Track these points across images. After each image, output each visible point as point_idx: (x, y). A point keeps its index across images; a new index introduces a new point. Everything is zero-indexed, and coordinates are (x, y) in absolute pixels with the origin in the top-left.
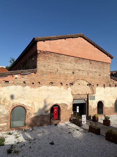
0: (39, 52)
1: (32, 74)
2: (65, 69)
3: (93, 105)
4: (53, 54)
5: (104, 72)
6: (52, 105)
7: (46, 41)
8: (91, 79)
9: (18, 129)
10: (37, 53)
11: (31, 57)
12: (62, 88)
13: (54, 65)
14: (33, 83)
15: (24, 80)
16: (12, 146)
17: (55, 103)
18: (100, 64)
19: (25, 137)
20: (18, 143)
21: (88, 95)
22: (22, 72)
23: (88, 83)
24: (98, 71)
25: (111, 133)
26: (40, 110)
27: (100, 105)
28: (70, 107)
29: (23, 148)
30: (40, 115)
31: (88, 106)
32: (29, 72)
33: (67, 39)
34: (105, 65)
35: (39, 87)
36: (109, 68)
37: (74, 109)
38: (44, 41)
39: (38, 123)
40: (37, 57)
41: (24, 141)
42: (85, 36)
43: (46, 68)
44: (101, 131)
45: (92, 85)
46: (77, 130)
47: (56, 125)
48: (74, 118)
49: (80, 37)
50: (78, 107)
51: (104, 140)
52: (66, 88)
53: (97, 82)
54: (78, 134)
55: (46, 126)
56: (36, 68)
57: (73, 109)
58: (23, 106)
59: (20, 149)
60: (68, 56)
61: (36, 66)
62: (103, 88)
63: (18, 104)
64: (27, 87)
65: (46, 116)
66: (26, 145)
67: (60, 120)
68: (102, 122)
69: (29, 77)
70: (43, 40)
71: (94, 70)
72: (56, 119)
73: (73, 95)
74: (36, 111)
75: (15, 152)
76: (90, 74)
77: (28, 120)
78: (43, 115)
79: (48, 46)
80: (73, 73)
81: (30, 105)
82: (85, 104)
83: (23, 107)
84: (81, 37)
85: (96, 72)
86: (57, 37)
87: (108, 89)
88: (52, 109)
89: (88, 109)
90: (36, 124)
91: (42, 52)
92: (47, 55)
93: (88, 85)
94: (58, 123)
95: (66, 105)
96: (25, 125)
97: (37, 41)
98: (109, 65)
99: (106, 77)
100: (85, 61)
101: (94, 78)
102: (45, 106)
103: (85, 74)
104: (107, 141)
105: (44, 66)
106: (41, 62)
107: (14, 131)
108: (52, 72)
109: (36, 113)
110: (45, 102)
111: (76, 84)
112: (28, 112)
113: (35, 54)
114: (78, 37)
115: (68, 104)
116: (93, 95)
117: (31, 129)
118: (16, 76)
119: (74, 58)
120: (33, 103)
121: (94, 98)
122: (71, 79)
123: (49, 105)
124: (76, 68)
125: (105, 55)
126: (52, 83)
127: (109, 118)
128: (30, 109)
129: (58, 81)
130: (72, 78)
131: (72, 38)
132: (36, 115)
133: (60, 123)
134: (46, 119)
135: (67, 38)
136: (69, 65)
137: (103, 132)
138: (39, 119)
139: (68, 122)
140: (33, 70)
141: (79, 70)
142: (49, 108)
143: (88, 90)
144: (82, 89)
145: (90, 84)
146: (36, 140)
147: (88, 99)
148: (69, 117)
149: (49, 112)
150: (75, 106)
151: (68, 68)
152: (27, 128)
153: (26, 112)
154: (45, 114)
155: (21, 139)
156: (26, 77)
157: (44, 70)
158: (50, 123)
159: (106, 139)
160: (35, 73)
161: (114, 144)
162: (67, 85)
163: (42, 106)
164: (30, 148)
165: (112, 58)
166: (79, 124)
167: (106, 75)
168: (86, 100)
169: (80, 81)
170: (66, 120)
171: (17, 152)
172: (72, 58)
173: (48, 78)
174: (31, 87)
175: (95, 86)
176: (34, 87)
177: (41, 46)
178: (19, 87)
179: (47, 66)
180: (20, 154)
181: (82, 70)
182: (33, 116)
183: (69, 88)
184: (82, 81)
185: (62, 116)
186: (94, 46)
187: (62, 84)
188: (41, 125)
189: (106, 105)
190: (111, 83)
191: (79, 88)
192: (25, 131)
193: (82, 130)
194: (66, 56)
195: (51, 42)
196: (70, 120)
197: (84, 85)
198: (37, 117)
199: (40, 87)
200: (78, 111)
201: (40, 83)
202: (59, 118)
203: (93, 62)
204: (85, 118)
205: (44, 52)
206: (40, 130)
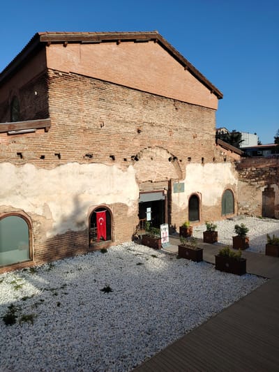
0: (51, 74)
1: (38, 132)
2: (118, 122)
3: (180, 202)
4: (88, 81)
5: (203, 130)
6: (92, 209)
7: (70, 46)
8: (178, 147)
9: (16, 267)
10: (48, 77)
11: (30, 87)
12: (115, 167)
13: (94, 111)
14: (43, 157)
15: (18, 148)
16: (11, 307)
17: (99, 203)
18: (195, 110)
19: (37, 285)
20: (24, 299)
21: (170, 182)
22: (11, 128)
23: (169, 156)
24: (190, 126)
25: (227, 256)
26: (64, 220)
27: (194, 200)
28: (133, 210)
29: (41, 307)
30: (67, 233)
31: (170, 207)
32: (30, 126)
33: (122, 44)
34: (206, 113)
35: (59, 165)
36: (213, 120)
37: (142, 214)
38: (65, 46)
39: (63, 251)
40: (48, 89)
41: (38, 292)
42: (165, 39)
43: (74, 118)
44: (205, 255)
45: (179, 158)
46: (154, 256)
47: (104, 251)
48: (144, 233)
49: (152, 40)
50: (149, 210)
51: (213, 270)
52: (123, 168)
53: (189, 151)
54: (156, 263)
55: (80, 255)
56: (48, 116)
57: (138, 215)
58: (22, 213)
59: (34, 311)
60: (126, 91)
61: (48, 111)
62: (200, 165)
63: (9, 210)
64: (29, 168)
65: (80, 233)
66: (46, 301)
67: (113, 241)
68: (201, 236)
69: (31, 139)
70: (63, 43)
71: (184, 125)
72: (103, 240)
73: (138, 183)
75: (25, 319)
76: (176, 134)
77: (39, 246)
78: (72, 232)
79: (75, 59)
80: (139, 131)
81: (39, 211)
82: (164, 201)
83: (22, 216)
84: (154, 40)
85: (187, 130)
86: (98, 38)
87: (210, 167)
88: (93, 217)
89: (170, 212)
90: (57, 253)
91: (61, 74)
92: (74, 84)
93: (170, 159)
94: (108, 246)
95: (124, 206)
96: (31, 257)
97: (47, 44)
98: (213, 112)
99: (207, 141)
100: (165, 102)
101: (183, 144)
102: (78, 211)
103: (164, 134)
104: (218, 272)
105: (69, 113)
106: (59, 101)
107: (5, 274)
108: (90, 129)
109: (55, 229)
110: (76, 200)
111: (144, 159)
112: (35, 227)
113: (44, 80)
114: (147, 41)
115: (129, 205)
116: (181, 182)
117: (47, 267)
119: (139, 94)
120: (45, 207)
121: (181, 188)
122: (135, 144)
123: (85, 207)
124: (144, 119)
125: (207, 89)
126: (90, 156)
127: (215, 227)
128: (41, 219)
129: (105, 150)
130: (137, 143)
131: (135, 41)
132: (55, 234)
133: (112, 247)
134: (81, 240)
135: (122, 41)
136: (130, 111)
137: (209, 256)
138: (65, 241)
139: (129, 243)
140: (40, 123)
141: (152, 125)
142: (86, 213)
143: (169, 171)
144: (158, 169)
145: (175, 158)
146: (68, 288)
147: (169, 191)
148: (131, 231)
149: (87, 224)
150: (143, 207)
151: (127, 120)
152: (36, 263)
153: (30, 227)
154: (76, 229)
155: (29, 289)
156: (22, 139)
157: (69, 123)
158: (90, 249)
159: (216, 268)
160: (46, 131)
161: (233, 275)
162: (125, 160)
163: (68, 210)
164: (59, 304)
165: (219, 97)
166: (155, 244)
167: (206, 137)
168: (166, 192)
169: (154, 151)
170: (125, 240)
171: (29, 319)
172: (135, 92)
173: (80, 144)
174: (39, 167)
175: (185, 161)
176: (47, 166)
177: (57, 58)
178: (9, 167)
179: (75, 112)
180: (39, 321)
181: (159, 123)
182: (49, 235)
183: (131, 168)
184: (158, 152)
185: (116, 231)
186: (184, 65)
187: (114, 159)
188: (70, 255)
189: (204, 201)
190: (217, 155)
191: (151, 168)
192: (33, 270)
193: (164, 255)
194: (120, 89)
195: (84, 47)
196: (134, 239)
197: (161, 160)
198: (59, 237)
199: (61, 166)
200: (149, 218)
201: (59, 156)
202: (109, 236)
203: (180, 106)
204: (167, 231)
205: (66, 76)
206: (70, 264)
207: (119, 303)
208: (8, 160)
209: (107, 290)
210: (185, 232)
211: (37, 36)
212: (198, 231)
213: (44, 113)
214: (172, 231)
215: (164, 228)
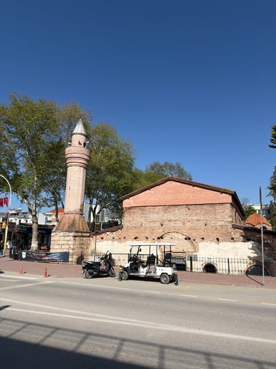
0: (124, 209)
1: (119, 230)
2: (150, 222)
5: (216, 218)
7: (131, 198)
13: (139, 219)
14: (120, 239)
15: (113, 236)
18: (206, 208)
22: (111, 230)
23: (185, 237)
24: (202, 218)
33: (152, 189)
34: (219, 207)
35: (125, 242)
38: (128, 199)
43: (131, 223)
45: (192, 239)
49: (168, 181)
53: (203, 234)
64: (116, 242)
69: (117, 233)
71: (196, 218)
76: (188, 224)
79: (132, 201)
80: (162, 225)
82: (184, 265)
84: (170, 180)
85: (199, 220)
92: (131, 211)
93: (186, 239)
97: (123, 200)
99: (221, 226)
100: (179, 207)
101: (195, 229)
103: (179, 224)
105: (129, 221)
106: (126, 218)
108: (137, 227)
111: (166, 238)
114: (164, 183)
116: (194, 254)
118: (108, 233)
119: (162, 207)
121: (195, 258)
124: (165, 219)
126: (137, 238)
129: (143, 235)
130: (160, 231)
131: (158, 185)
135: (152, 187)
140: (119, 227)
141: (170, 221)
145: (189, 239)
151: (155, 220)
156: (114, 233)
157: (129, 225)
160: (121, 230)
162: (154, 239)
167: (220, 223)
169: (173, 234)
173: (133, 233)
174: (119, 242)
175: (198, 240)
176: (121, 242)
177: (127, 203)
178: (110, 242)
179: (132, 221)
181: (174, 219)
184: (176, 235)
186: (191, 185)
190: (236, 236)
194: (152, 207)
195: (135, 197)
197: (179, 240)
201: (125, 238)
203: (192, 207)
205: (129, 208)
208: (109, 240)
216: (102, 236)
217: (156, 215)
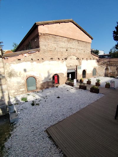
0: (40, 34)
1: (37, 52)
2: (60, 48)
3: (80, 72)
4: (51, 35)
5: (87, 49)
6: (53, 75)
7: (45, 25)
8: (79, 55)
9: (33, 91)
10: (39, 35)
11: (34, 39)
12: (60, 62)
13: (53, 45)
14: (38, 60)
15: (31, 57)
16: (33, 101)
17: (55, 73)
18: (84, 43)
19: (39, 96)
20: (36, 99)
21: (77, 66)
22: (29, 51)
25: (94, 88)
26: (45, 78)
27: (84, 72)
28: (66, 75)
29: (41, 102)
30: (46, 82)
31: (77, 74)
32: (34, 51)
33: (61, 24)
34: (88, 44)
35: (43, 62)
36: (90, 46)
37: (68, 76)
38: (44, 25)
39: (45, 87)
40: (39, 39)
41: (40, 98)
42: (74, 22)
43: (47, 47)
44: (87, 88)
45: (80, 59)
46: (72, 88)
47: (57, 87)
48: (68, 82)
49: (70, 22)
50: (70, 75)
51: (89, 92)
52: (62, 62)
54: (73, 90)
55: (50, 88)
56: (39, 47)
58: (34, 76)
60: (63, 38)
62: (86, 61)
63: (30, 75)
64: (35, 63)
65: (50, 82)
66: (42, 100)
67: (60, 84)
68: (86, 82)
69: (35, 55)
70: (43, 25)
71: (81, 48)
72: (57, 84)
73: (67, 67)
74: (43, 79)
75: (36, 104)
77: (39, 85)
78: (48, 82)
79: (47, 29)
80: (67, 50)
81: (38, 76)
82: (75, 72)
83: (34, 77)
84: (71, 22)
85: (82, 49)
86: (54, 22)
87: (89, 61)
88: (54, 77)
89: (77, 75)
90: (44, 88)
91: (43, 34)
92: (46, 37)
93: (77, 59)
94: (58, 86)
95: (63, 74)
96: (37, 88)
97: (38, 26)
98: (90, 44)
99: (88, 53)
100: (75, 41)
101: (81, 54)
102: (49, 76)
103: (75, 51)
104: (91, 93)
105: (45, 46)
106: (42, 42)
107: (31, 93)
108: (52, 50)
109: (43, 81)
110: (48, 72)
111: (69, 59)
112: (37, 80)
113: (37, 36)
114: (69, 22)
115: (64, 73)
116: (80, 66)
117: (41, 91)
118: (25, 55)
119: (67, 39)
120: (40, 74)
121: (80, 68)
123: (51, 74)
124: (69, 47)
125: (88, 37)
126: (52, 59)
127: (90, 80)
128: (39, 78)
129: (57, 57)
130: (66, 54)
131: (65, 22)
132: (43, 82)
133: (59, 86)
134: (50, 84)
135: (61, 22)
137: (88, 88)
138: (46, 84)
139: (65, 85)
140: (37, 49)
141: (71, 48)
142: (51, 76)
143: (76, 62)
144: (73, 62)
145: (78, 59)
146: (48, 97)
147: (77, 69)
148: (65, 81)
149: (52, 79)
150: (68, 74)
151: (63, 47)
152: (38, 90)
153: (36, 80)
154: (49, 81)
155: (37, 97)
156: (32, 55)
157: (45, 49)
158: (53, 86)
159: (90, 92)
160: (39, 52)
161: (95, 94)
162: (63, 59)
163: (46, 75)
164: (45, 101)
165: (92, 39)
166: (72, 85)
167: (88, 52)
168: (75, 69)
169: (72, 56)
170: (63, 84)
171: (38, 104)
172: (65, 38)
173: (49, 55)
174: (37, 63)
175: (81, 59)
176: (40, 62)
177: (41, 29)
178: (29, 63)
179: (47, 45)
180: (40, 105)
181: (73, 48)
182: (41, 82)
183: (64, 62)
184: (73, 56)
185: (60, 81)
187: (59, 59)
188: (47, 88)
189: (87, 72)
190: (91, 58)
191: (71, 62)
192: (38, 92)
193: (75, 88)
194: (61, 37)
196: (66, 83)
197: (74, 59)
198: (44, 83)
199: (44, 62)
200: (70, 77)
201: (43, 59)
202: (58, 83)
203: (80, 42)
204: (76, 81)
206: (48, 90)
207: (62, 101)
208: (29, 61)
209: (59, 97)
210: (81, 81)
211: (36, 23)
212: (85, 81)
213: (38, 47)
214: (77, 81)
215: (75, 80)
216: (19, 57)
217: (63, 43)
